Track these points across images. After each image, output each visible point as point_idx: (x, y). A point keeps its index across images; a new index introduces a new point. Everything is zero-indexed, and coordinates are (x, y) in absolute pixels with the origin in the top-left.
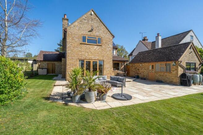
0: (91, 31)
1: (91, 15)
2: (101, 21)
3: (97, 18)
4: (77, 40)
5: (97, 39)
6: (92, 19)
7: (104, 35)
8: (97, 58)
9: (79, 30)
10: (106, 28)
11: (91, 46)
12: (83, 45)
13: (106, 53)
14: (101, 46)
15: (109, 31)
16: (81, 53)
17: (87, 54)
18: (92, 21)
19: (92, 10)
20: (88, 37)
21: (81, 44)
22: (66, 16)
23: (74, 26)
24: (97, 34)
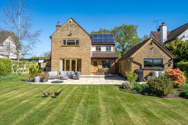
0: (70, 35)
1: (70, 22)
2: (78, 25)
3: (75, 24)
4: (59, 44)
5: (75, 41)
6: (71, 25)
7: (82, 37)
8: (75, 57)
9: (60, 36)
10: (84, 30)
11: (70, 47)
12: (63, 47)
13: (84, 52)
14: (79, 46)
15: (87, 33)
16: (62, 54)
17: (67, 54)
18: (71, 27)
19: (71, 18)
20: (68, 40)
21: (62, 46)
22: (59, 23)
23: (57, 33)
24: (76, 36)
